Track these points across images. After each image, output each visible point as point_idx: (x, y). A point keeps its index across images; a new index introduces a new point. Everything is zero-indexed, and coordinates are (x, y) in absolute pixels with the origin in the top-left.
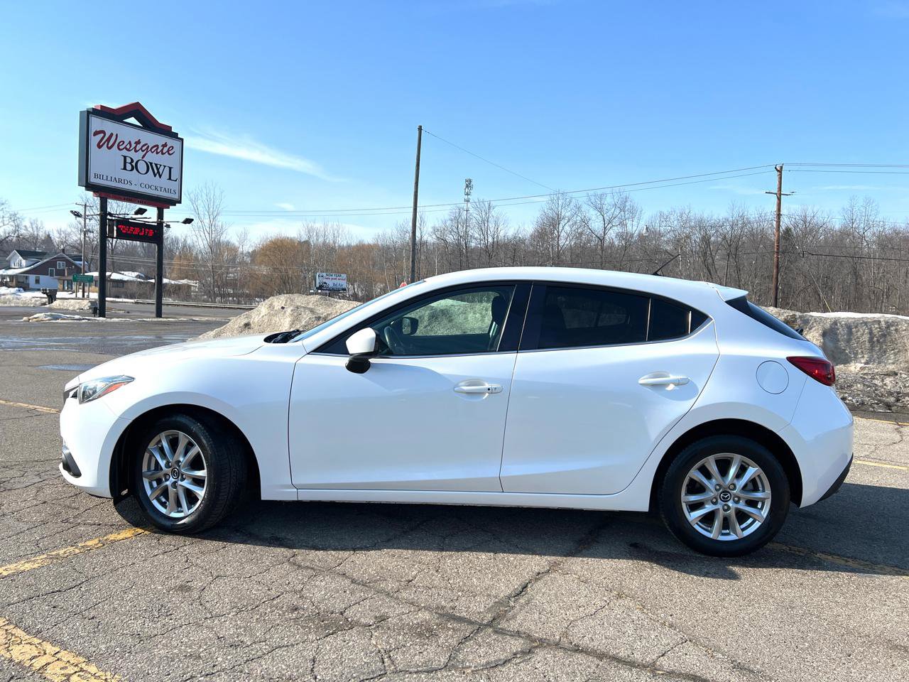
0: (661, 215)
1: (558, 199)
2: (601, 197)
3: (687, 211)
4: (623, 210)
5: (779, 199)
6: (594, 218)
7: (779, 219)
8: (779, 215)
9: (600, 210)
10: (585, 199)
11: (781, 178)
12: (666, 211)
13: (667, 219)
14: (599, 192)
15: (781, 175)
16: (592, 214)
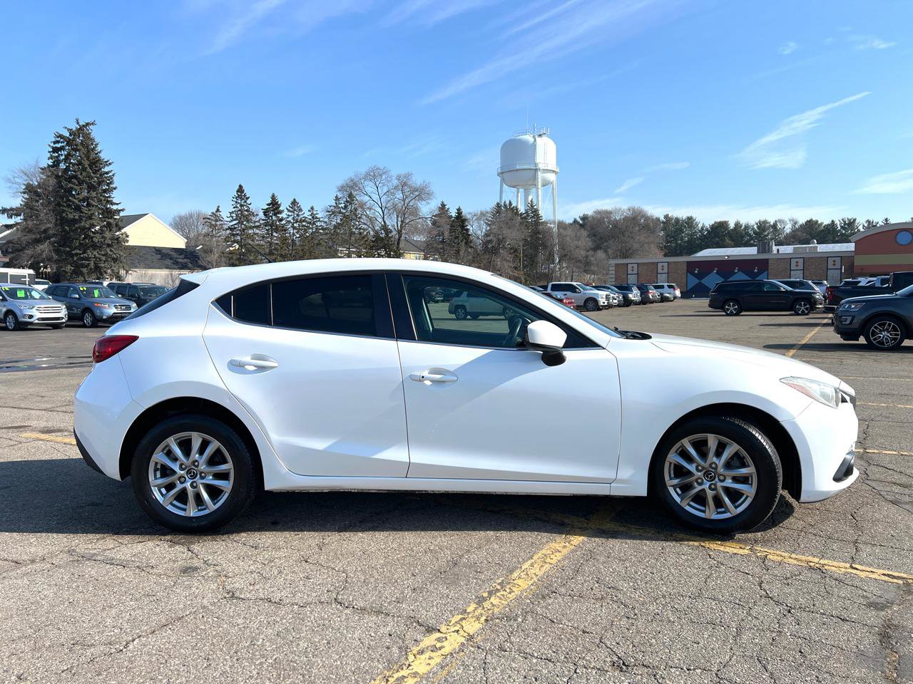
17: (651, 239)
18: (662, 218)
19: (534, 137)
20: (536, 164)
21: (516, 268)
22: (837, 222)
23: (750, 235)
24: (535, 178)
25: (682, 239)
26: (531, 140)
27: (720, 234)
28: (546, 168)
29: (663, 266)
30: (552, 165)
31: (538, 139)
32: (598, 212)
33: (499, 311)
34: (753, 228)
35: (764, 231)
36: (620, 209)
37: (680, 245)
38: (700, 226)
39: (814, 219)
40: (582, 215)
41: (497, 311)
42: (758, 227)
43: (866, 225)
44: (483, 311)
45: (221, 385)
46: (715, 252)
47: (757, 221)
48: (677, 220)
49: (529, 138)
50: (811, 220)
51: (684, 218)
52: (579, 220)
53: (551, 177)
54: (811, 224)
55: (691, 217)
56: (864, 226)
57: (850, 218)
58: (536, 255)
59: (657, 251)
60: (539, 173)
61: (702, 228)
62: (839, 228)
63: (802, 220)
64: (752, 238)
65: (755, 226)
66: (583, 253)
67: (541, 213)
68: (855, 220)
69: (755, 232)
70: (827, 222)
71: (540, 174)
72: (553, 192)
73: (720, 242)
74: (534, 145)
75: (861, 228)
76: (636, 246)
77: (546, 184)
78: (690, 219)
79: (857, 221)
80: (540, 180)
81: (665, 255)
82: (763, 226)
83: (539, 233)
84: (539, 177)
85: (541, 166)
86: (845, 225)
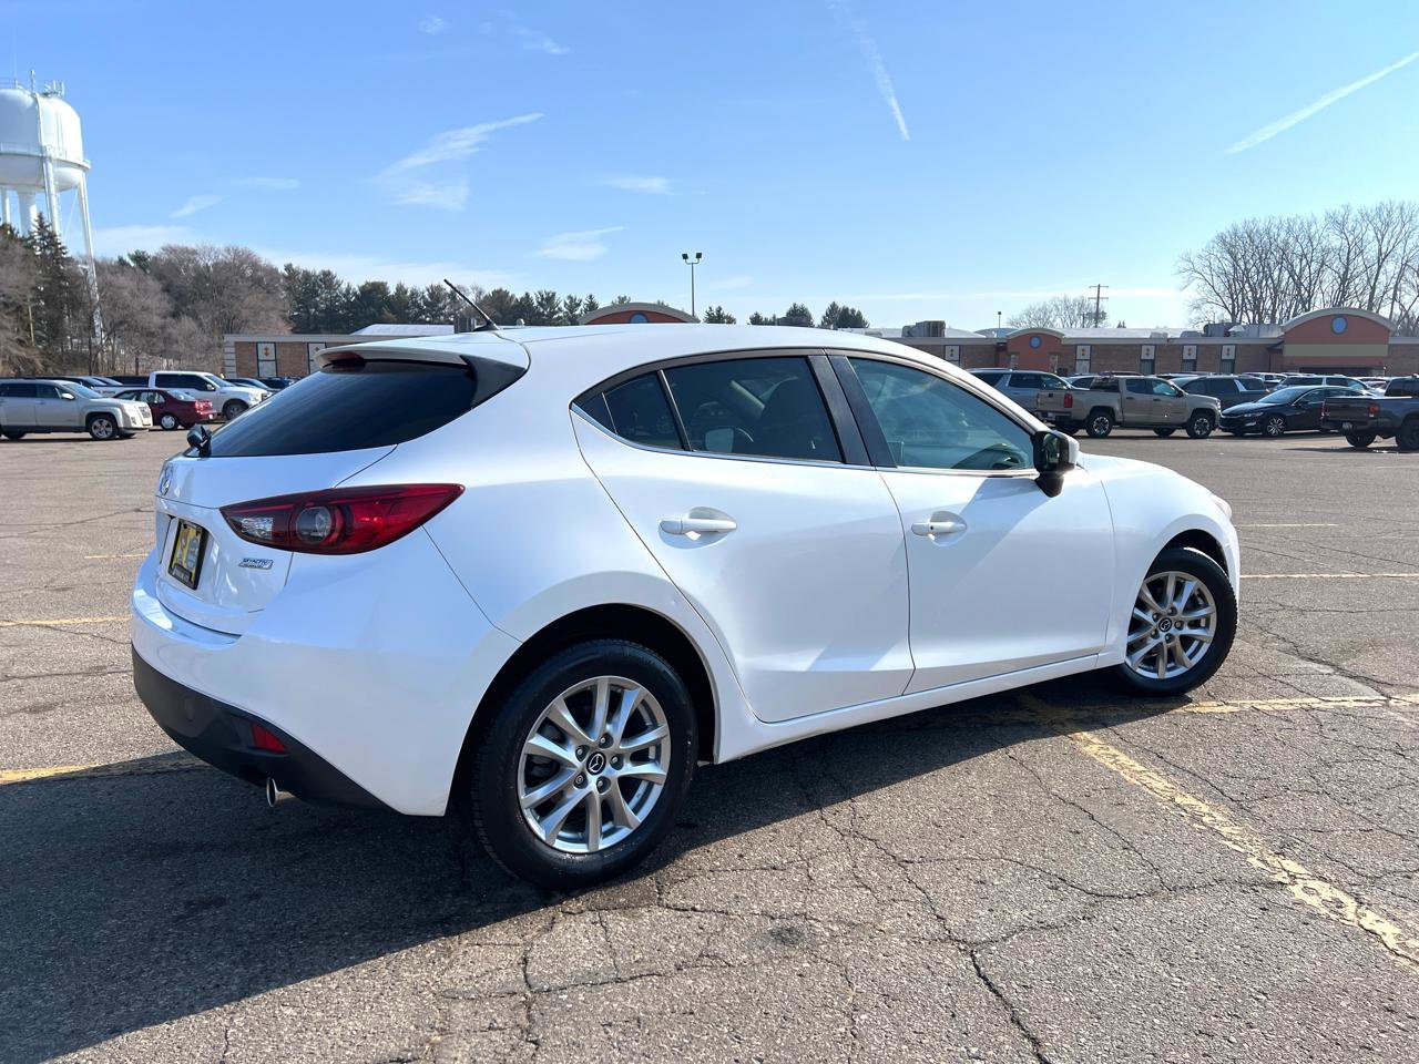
17: (270, 303)
18: (281, 270)
19: (33, 95)
20: (42, 149)
21: (21, 342)
22: (532, 295)
23: (419, 306)
24: (41, 173)
25: (316, 307)
26: (29, 100)
27: (376, 304)
28: (63, 158)
29: (266, 349)
30: (75, 152)
31: (41, 100)
32: (171, 250)
33: (77, 424)
34: (423, 297)
35: (439, 301)
36: (212, 249)
37: (314, 315)
38: (344, 287)
39: (504, 289)
40: (133, 253)
41: (72, 424)
42: (431, 295)
43: (568, 302)
44: (40, 424)
45: (659, 574)
46: (389, 329)
47: (428, 286)
48: (307, 275)
49: (23, 95)
50: (501, 290)
51: (317, 273)
52: (128, 260)
53: (77, 176)
54: (500, 296)
55: (329, 273)
56: (565, 304)
57: (548, 291)
58: (60, 318)
59: (281, 324)
60: (50, 165)
61: (348, 290)
62: (536, 304)
63: (488, 290)
64: (422, 312)
65: (426, 293)
66: (157, 320)
67: (62, 239)
68: (554, 295)
69: (426, 303)
70: (519, 295)
71: (51, 168)
72: (81, 205)
73: (377, 314)
74: (34, 111)
75: (562, 305)
76: (245, 313)
77: (65, 186)
78: (327, 274)
79: (557, 296)
80: (52, 179)
81: (294, 331)
82: (436, 293)
83: (63, 277)
84: (51, 172)
85: (53, 153)
86: (543, 299)
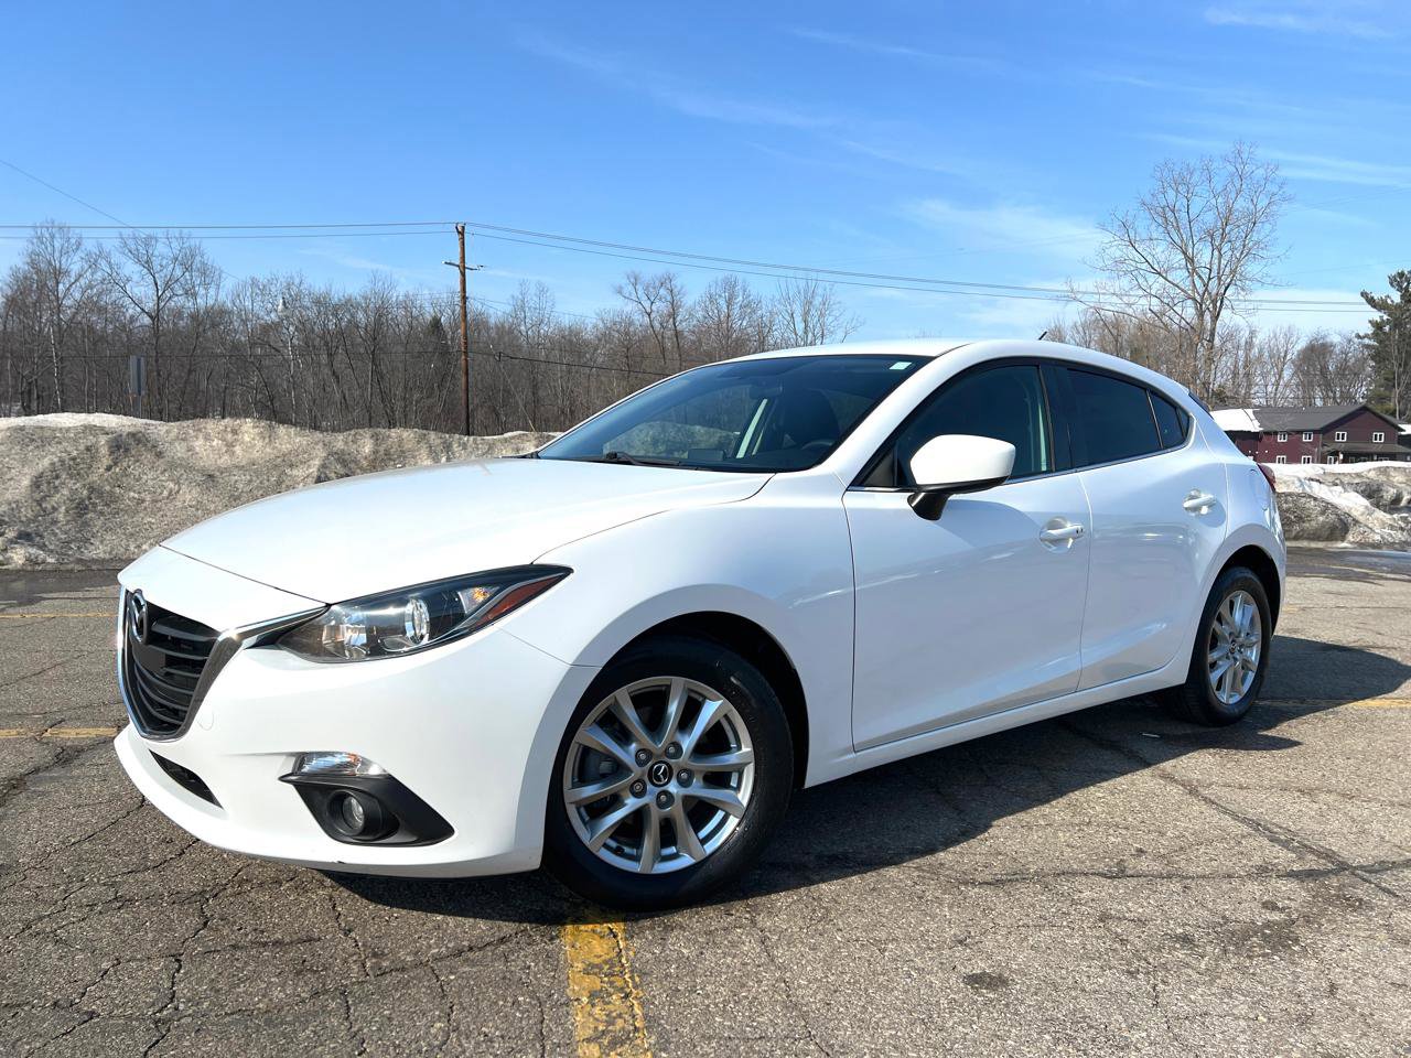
0: (254, 283)
1: (53, 237)
2: (149, 241)
3: (297, 281)
4: (188, 268)
5: (463, 274)
6: (136, 278)
7: (465, 303)
8: (464, 298)
9: (148, 265)
10: (117, 242)
11: (463, 244)
12: (262, 278)
13: (264, 291)
14: (143, 234)
15: (463, 238)
16: (131, 269)
